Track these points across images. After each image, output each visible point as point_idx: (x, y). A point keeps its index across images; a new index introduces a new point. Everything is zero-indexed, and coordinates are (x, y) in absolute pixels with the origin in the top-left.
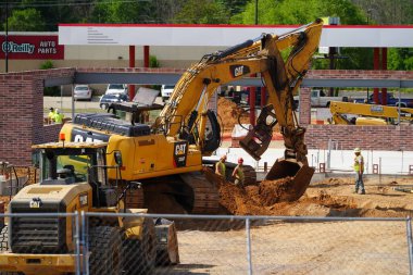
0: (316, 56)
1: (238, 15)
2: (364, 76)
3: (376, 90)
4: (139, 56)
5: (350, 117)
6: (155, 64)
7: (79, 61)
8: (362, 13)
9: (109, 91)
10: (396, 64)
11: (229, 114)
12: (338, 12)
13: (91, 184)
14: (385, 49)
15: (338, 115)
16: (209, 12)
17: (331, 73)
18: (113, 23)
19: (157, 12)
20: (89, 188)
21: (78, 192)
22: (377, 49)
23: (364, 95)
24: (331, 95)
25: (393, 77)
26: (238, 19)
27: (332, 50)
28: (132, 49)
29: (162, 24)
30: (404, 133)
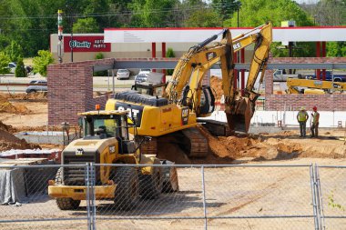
0: (280, 47)
1: (228, 20)
2: (309, 61)
3: (319, 70)
4: (159, 49)
5: (300, 88)
6: (172, 55)
8: (311, 18)
9: (141, 73)
10: (336, 51)
11: (220, 87)
12: (295, 18)
13: (117, 138)
14: (324, 43)
15: (292, 87)
16: (209, 18)
17: (286, 60)
18: (145, 28)
19: (174, 18)
20: (116, 141)
21: (108, 144)
22: (318, 43)
23: (313, 73)
24: (290, 73)
25: (328, 62)
26: (228, 23)
27: (291, 43)
28: (154, 44)
29: (179, 27)
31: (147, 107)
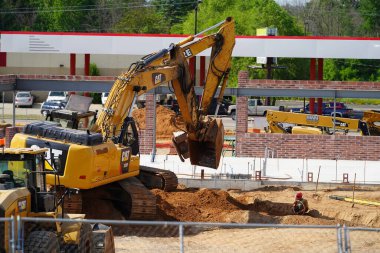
0: (253, 66)
1: (178, 25)
2: (300, 86)
3: (312, 100)
4: (80, 64)
5: (286, 126)
6: (96, 72)
7: (21, 69)
8: (300, 25)
9: (50, 98)
10: (332, 74)
11: (167, 122)
12: (276, 24)
13: (30, 189)
14: (321, 60)
15: (274, 124)
16: (150, 22)
17: (268, 83)
18: (55, 32)
19: (98, 21)
20: (28, 193)
21: (17, 197)
22: (313, 60)
23: (300, 104)
24: (269, 105)
25: (328, 88)
26: (178, 29)
27: (270, 60)
28: (73, 57)
29: (103, 32)
30: (338, 142)
31: (73, 146)
